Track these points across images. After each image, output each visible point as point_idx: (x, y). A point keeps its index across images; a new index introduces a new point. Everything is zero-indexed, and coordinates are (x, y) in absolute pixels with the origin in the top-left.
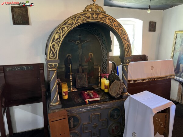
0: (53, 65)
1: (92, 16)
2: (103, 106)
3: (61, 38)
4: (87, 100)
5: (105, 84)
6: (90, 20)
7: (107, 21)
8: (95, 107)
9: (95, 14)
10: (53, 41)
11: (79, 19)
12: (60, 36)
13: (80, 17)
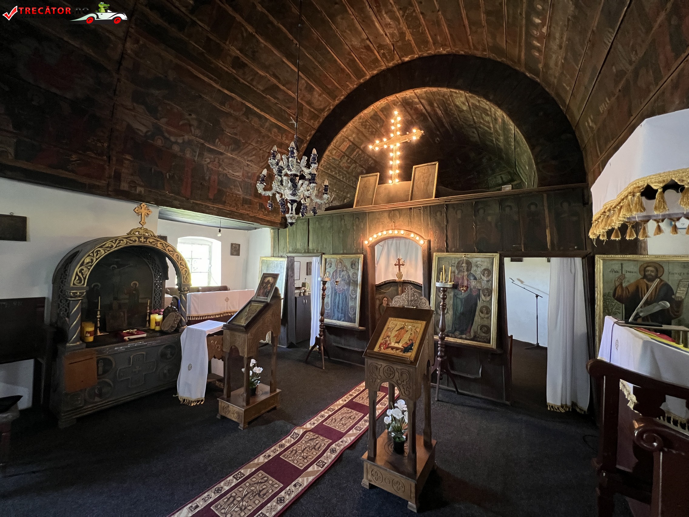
0: (78, 293)
1: (139, 239)
2: (150, 342)
3: (94, 262)
4: (125, 338)
5: (156, 320)
6: (136, 244)
7: (159, 245)
8: (139, 345)
9: (143, 238)
10: (82, 265)
11: (121, 242)
12: (92, 260)
13: (123, 240)
